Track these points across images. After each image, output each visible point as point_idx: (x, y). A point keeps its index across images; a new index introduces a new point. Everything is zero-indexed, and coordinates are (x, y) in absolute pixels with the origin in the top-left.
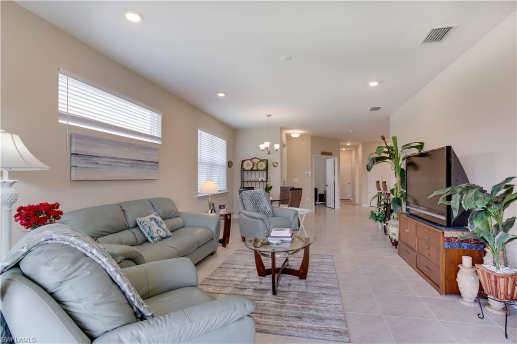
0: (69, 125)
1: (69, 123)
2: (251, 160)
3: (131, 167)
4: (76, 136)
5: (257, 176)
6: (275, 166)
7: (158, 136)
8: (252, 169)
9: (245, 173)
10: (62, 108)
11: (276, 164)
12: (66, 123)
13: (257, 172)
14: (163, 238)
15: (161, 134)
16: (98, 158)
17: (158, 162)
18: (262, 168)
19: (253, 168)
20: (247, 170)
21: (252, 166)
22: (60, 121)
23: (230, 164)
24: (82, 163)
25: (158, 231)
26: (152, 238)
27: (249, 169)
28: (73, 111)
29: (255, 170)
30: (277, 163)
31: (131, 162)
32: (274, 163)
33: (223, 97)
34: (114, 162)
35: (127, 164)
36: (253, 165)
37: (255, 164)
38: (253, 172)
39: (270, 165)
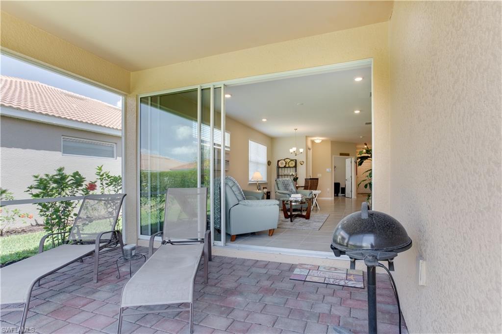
2: (284, 160)
5: (289, 171)
7: (228, 146)
9: (280, 169)
11: (302, 163)
15: (230, 144)
17: (229, 161)
18: (293, 166)
19: (286, 165)
21: (284, 165)
23: (269, 163)
27: (283, 167)
32: (300, 162)
33: (265, 121)
36: (286, 163)
37: (288, 163)
38: (286, 169)
39: (298, 164)
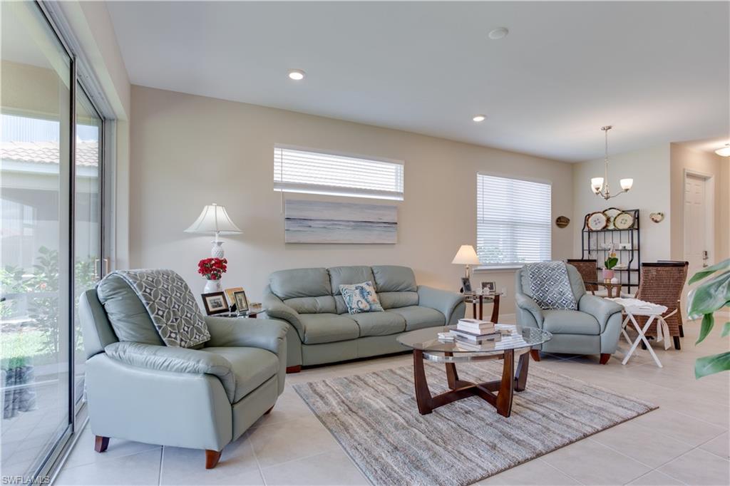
0: (283, 192)
1: (283, 190)
2: (603, 213)
3: (354, 229)
4: (290, 201)
5: (616, 240)
6: (656, 222)
7: (399, 191)
8: (604, 228)
9: (594, 236)
10: (277, 178)
11: (659, 218)
12: (280, 190)
13: (616, 234)
14: (363, 311)
15: (403, 188)
16: (312, 222)
17: (396, 223)
18: (626, 226)
19: (607, 226)
20: (597, 231)
21: (604, 224)
22: (275, 190)
23: (561, 222)
24: (294, 227)
25: (358, 302)
26: (351, 309)
27: (599, 229)
28: (286, 179)
29: (612, 231)
30: (662, 215)
31: (353, 224)
32: (652, 214)
33: (482, 121)
34: (332, 224)
35: (348, 226)
36: (608, 220)
37: (612, 219)
38: (608, 235)
39: (645, 220)
